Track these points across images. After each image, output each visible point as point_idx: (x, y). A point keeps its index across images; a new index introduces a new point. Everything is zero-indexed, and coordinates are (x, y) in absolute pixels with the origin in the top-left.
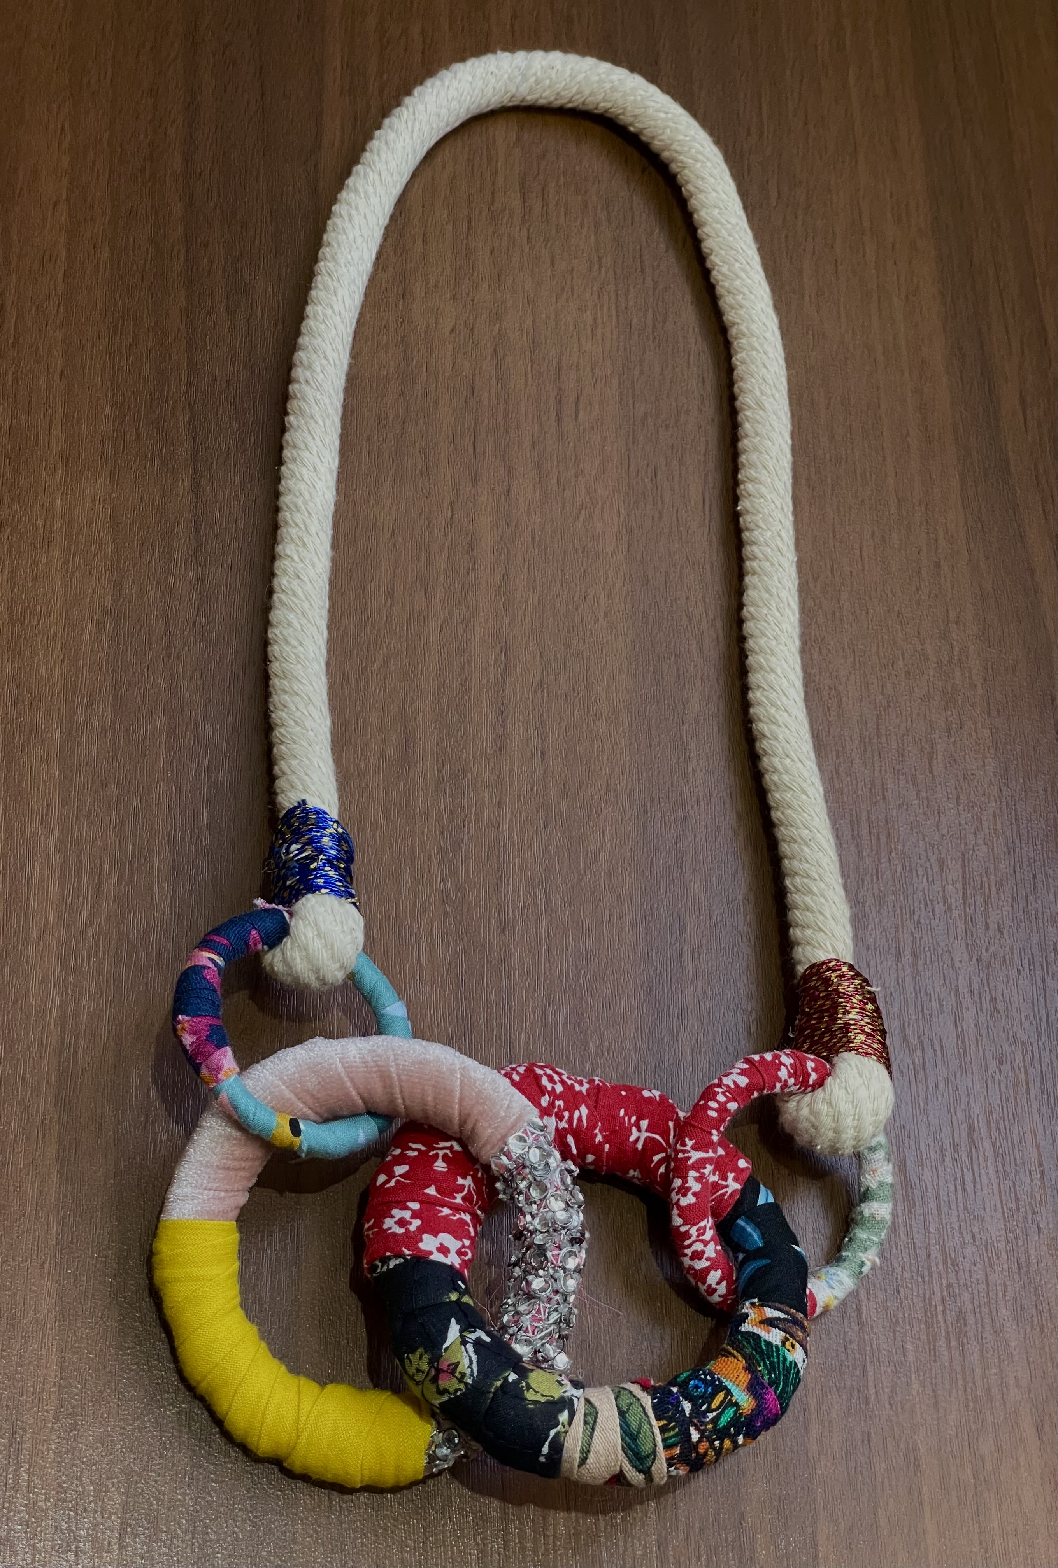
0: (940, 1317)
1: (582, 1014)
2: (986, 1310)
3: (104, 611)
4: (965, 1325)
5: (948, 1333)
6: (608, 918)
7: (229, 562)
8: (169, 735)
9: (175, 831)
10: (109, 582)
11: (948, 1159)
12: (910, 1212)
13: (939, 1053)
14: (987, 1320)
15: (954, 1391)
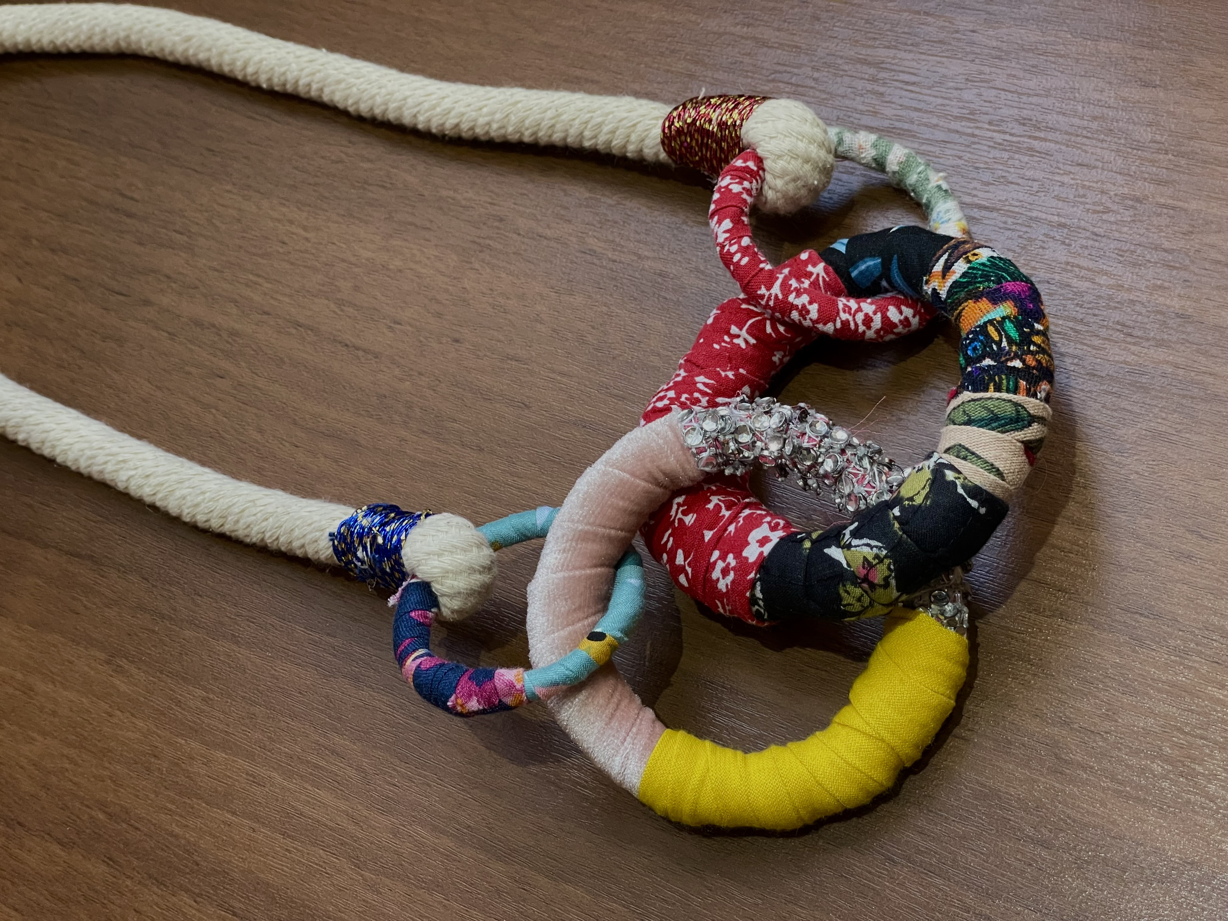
0: (1015, 139)
1: (628, 362)
2: (1024, 99)
3: (108, 662)
4: (1031, 120)
5: (1030, 137)
6: (556, 313)
7: (117, 537)
8: (237, 643)
9: (319, 667)
10: (86, 648)
11: (882, 89)
12: (914, 136)
13: (788, 69)
14: (1034, 100)
15: (1084, 147)
